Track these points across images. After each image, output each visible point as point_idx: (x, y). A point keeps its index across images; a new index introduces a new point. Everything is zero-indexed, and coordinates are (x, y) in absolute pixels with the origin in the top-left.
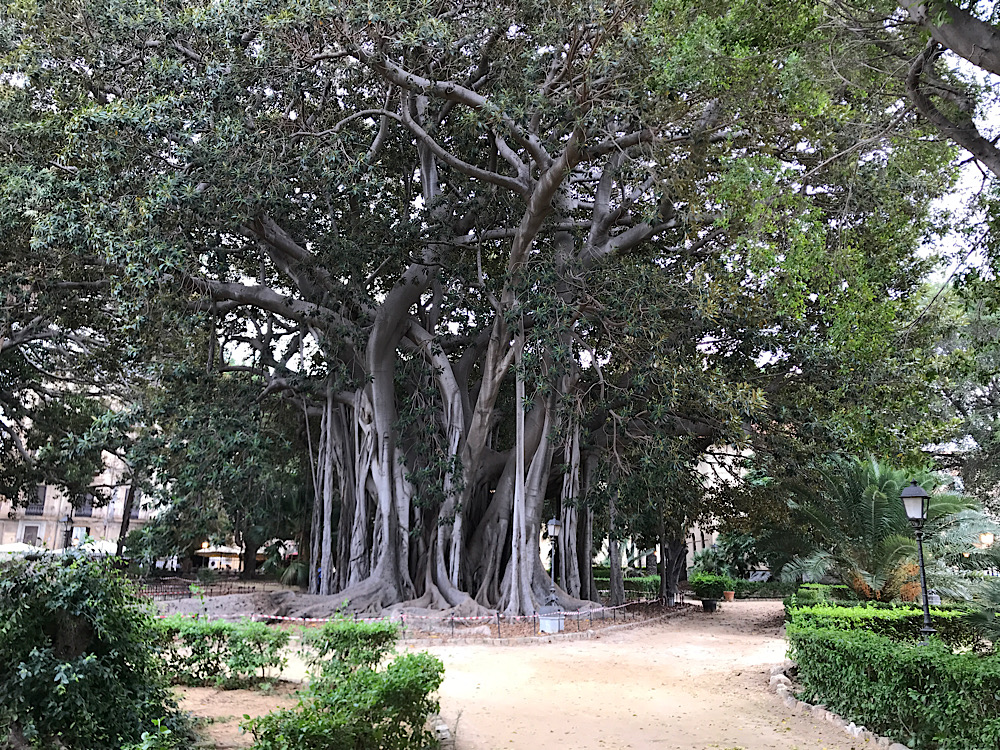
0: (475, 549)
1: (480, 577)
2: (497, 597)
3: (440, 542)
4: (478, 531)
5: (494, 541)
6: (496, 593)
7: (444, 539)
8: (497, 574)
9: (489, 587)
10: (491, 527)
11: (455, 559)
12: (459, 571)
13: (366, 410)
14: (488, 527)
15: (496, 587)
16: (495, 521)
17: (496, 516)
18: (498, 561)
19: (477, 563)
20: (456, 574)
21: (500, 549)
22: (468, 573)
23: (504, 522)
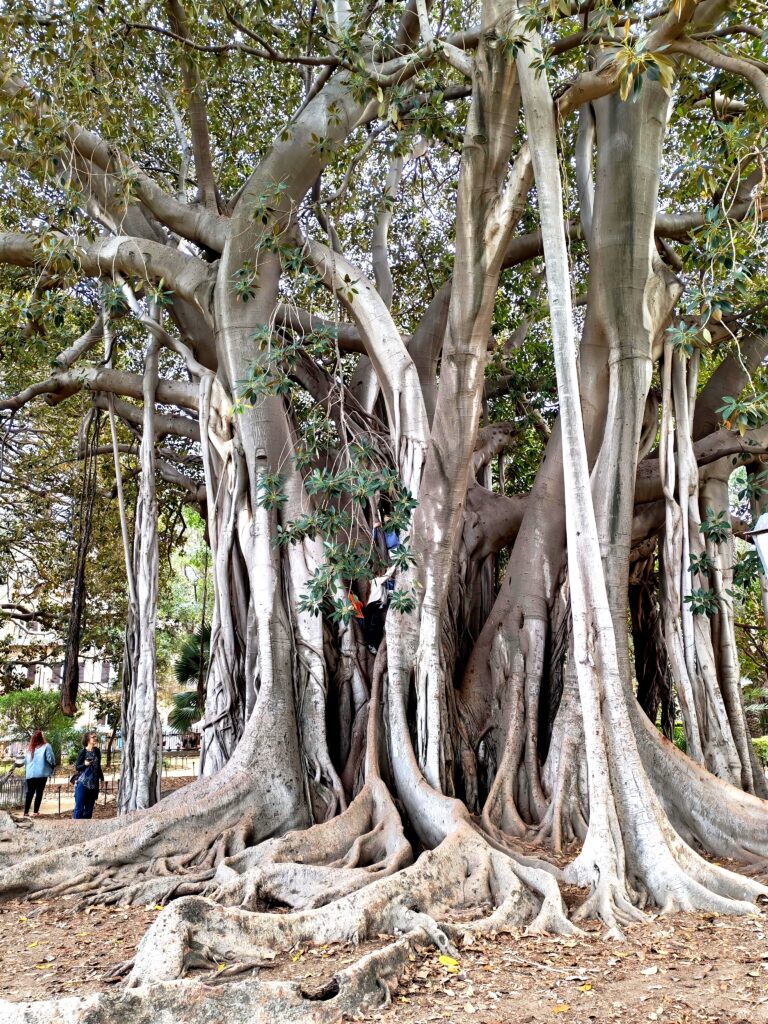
0: (474, 688)
1: (493, 751)
2: (537, 801)
3: (393, 676)
4: (479, 652)
5: (518, 669)
6: (535, 792)
7: (402, 669)
8: (531, 745)
9: (517, 777)
10: (509, 639)
11: (430, 711)
12: (442, 742)
13: (223, 413)
14: (500, 638)
15: (533, 775)
16: (515, 625)
17: (516, 613)
18: (532, 713)
19: (483, 722)
20: (433, 749)
21: (533, 687)
22: (464, 744)
23: (535, 628)
